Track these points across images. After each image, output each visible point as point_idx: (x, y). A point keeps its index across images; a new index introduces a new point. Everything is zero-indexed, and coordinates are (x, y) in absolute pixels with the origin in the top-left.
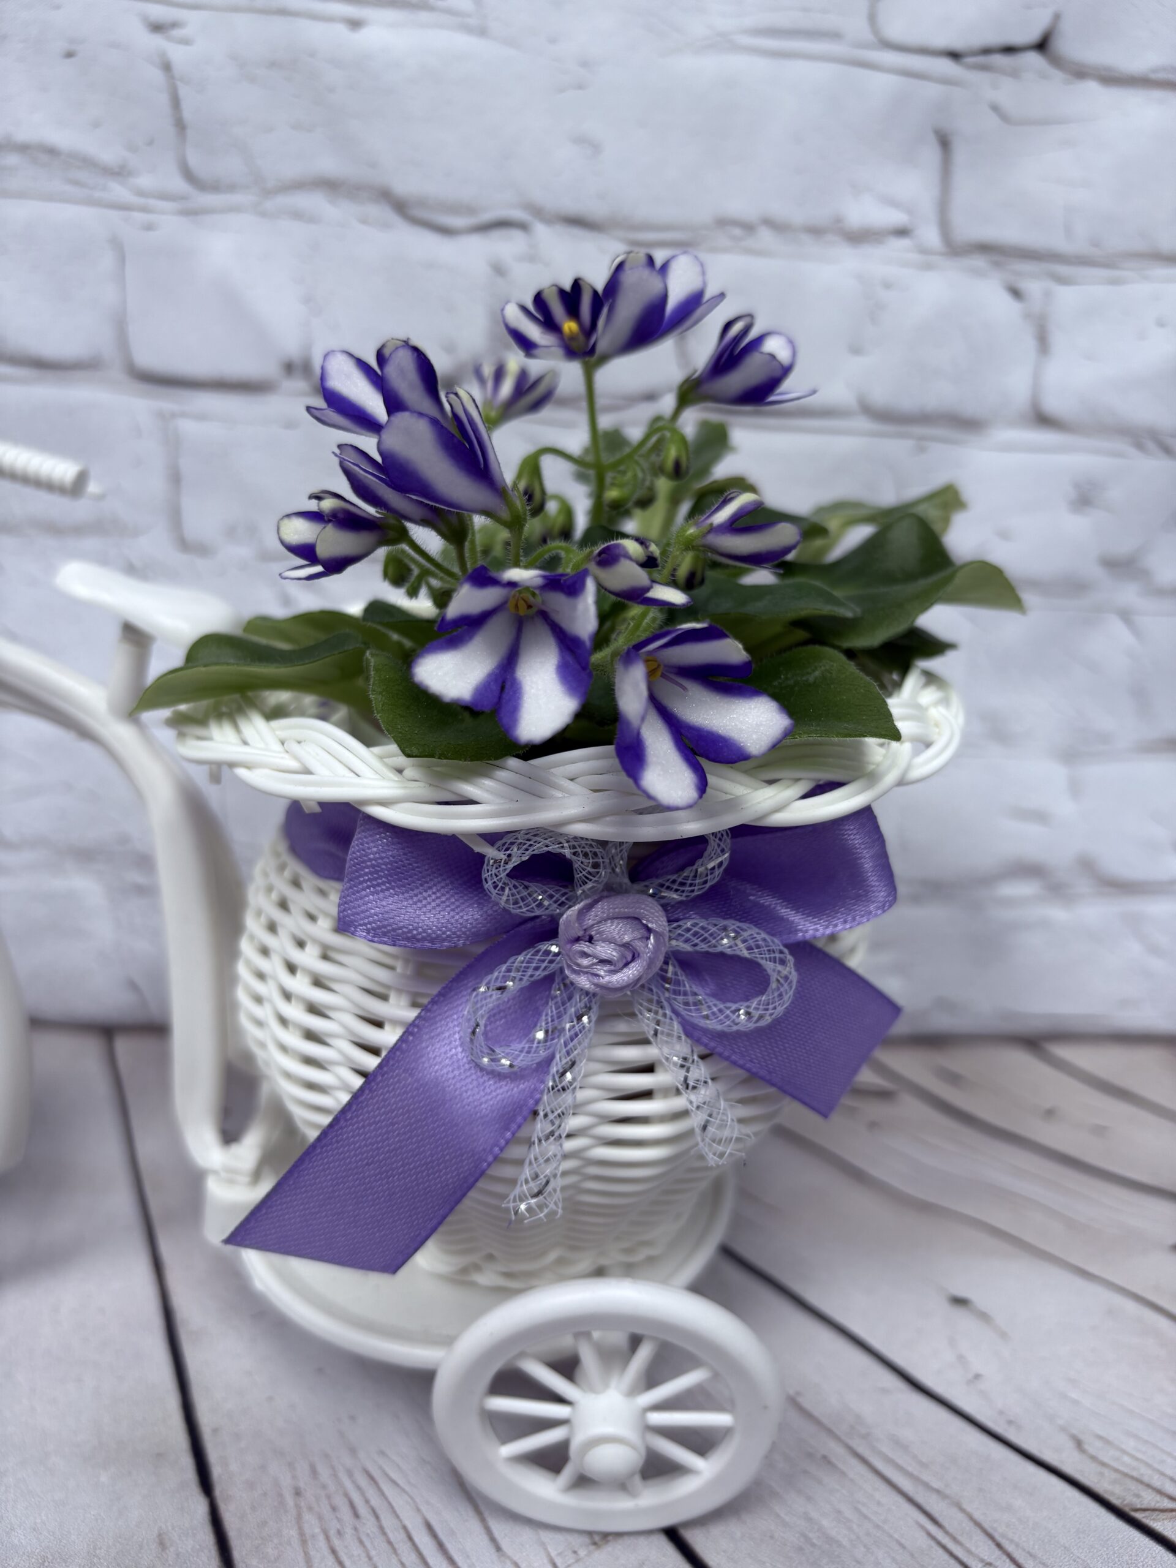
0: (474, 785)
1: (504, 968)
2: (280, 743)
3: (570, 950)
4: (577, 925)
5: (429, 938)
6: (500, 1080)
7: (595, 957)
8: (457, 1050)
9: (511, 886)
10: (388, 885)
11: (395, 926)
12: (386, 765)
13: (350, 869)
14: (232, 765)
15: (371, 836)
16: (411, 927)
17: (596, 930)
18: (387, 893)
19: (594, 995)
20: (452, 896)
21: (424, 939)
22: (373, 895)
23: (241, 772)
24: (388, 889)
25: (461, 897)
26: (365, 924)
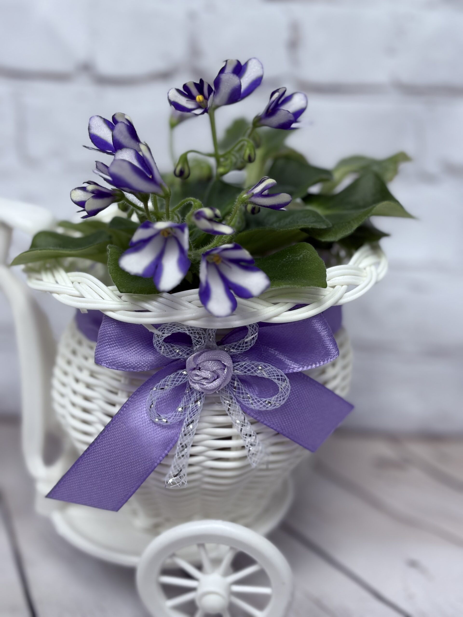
0: (149, 304)
1: (164, 380)
2: (72, 283)
3: (191, 373)
4: (193, 363)
5: (132, 367)
6: (163, 429)
7: (201, 377)
8: (145, 415)
9: (165, 346)
10: (115, 344)
11: (118, 362)
12: (114, 294)
13: (100, 338)
14: (51, 292)
15: (108, 324)
16: (124, 362)
17: (202, 365)
18: (115, 348)
19: (203, 393)
20: (142, 350)
21: (130, 367)
22: (109, 349)
23: (55, 295)
24: (115, 346)
25: (146, 350)
26: (105, 361)
